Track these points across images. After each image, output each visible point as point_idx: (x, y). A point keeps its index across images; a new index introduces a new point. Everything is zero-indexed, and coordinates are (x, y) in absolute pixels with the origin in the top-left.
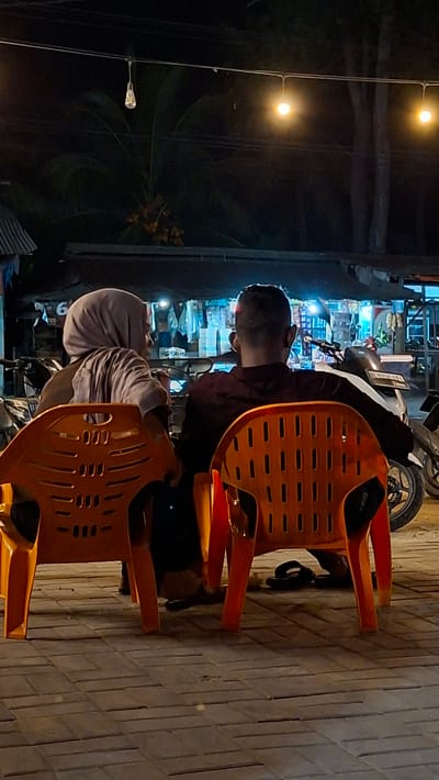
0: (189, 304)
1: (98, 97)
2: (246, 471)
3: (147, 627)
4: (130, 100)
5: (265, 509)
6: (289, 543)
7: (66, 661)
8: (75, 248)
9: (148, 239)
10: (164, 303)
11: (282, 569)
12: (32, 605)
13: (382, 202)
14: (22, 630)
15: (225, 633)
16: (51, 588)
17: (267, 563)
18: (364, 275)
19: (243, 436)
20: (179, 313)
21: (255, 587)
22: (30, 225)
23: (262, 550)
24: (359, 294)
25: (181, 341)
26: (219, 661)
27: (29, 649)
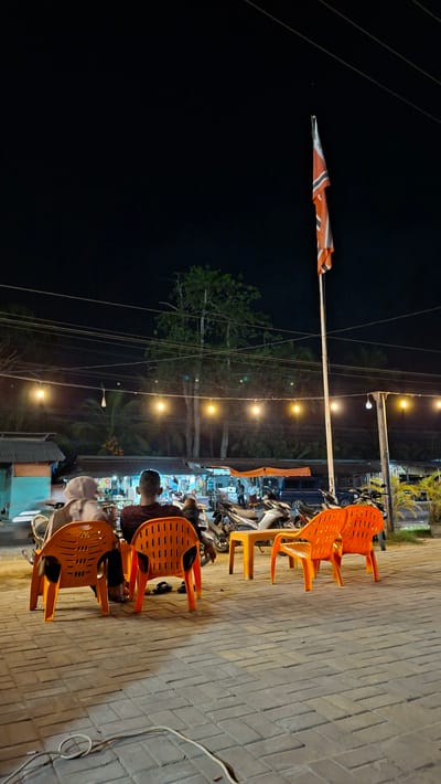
0: (125, 478)
1: (92, 401)
2: (145, 545)
3: (104, 613)
4: (104, 404)
5: (152, 561)
6: (161, 575)
7: (70, 630)
8: (81, 457)
9: (110, 453)
10: (115, 478)
11: (159, 585)
12: (57, 606)
13: (197, 439)
14: (52, 618)
15: (136, 614)
16: (64, 598)
17: (153, 583)
18: (191, 465)
19: (144, 532)
20: (121, 482)
21: (148, 594)
22: (63, 449)
23: (150, 578)
24: (189, 472)
25: (122, 493)
26: (131, 626)
27: (54, 625)
